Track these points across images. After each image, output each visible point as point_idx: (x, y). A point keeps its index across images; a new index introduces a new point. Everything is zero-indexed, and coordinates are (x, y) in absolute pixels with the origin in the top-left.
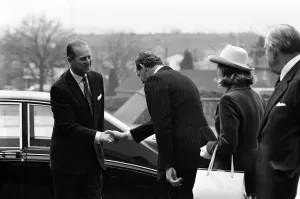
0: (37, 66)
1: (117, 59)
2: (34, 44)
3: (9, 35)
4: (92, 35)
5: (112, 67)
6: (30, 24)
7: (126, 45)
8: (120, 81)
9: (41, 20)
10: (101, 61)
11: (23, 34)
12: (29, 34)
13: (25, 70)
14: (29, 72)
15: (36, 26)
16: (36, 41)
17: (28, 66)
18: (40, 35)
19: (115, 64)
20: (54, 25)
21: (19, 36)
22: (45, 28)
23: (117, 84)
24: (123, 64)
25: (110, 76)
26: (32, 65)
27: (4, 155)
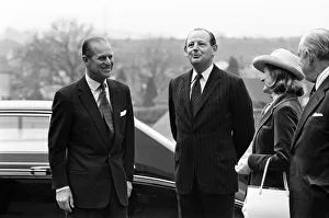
0: (68, 74)
1: (155, 67)
2: (64, 49)
3: (37, 41)
4: (128, 40)
5: (150, 75)
6: (60, 28)
7: (164, 51)
8: (159, 91)
9: (72, 24)
10: (138, 68)
11: (52, 39)
12: (59, 39)
13: (55, 78)
14: (59, 80)
15: (67, 30)
16: (66, 46)
17: (57, 75)
18: (71, 40)
19: (154, 72)
20: (86, 29)
21: (48, 41)
22: (77, 33)
23: (155, 94)
24: (162, 72)
25: (148, 85)
26: (62, 73)
27: (33, 172)
